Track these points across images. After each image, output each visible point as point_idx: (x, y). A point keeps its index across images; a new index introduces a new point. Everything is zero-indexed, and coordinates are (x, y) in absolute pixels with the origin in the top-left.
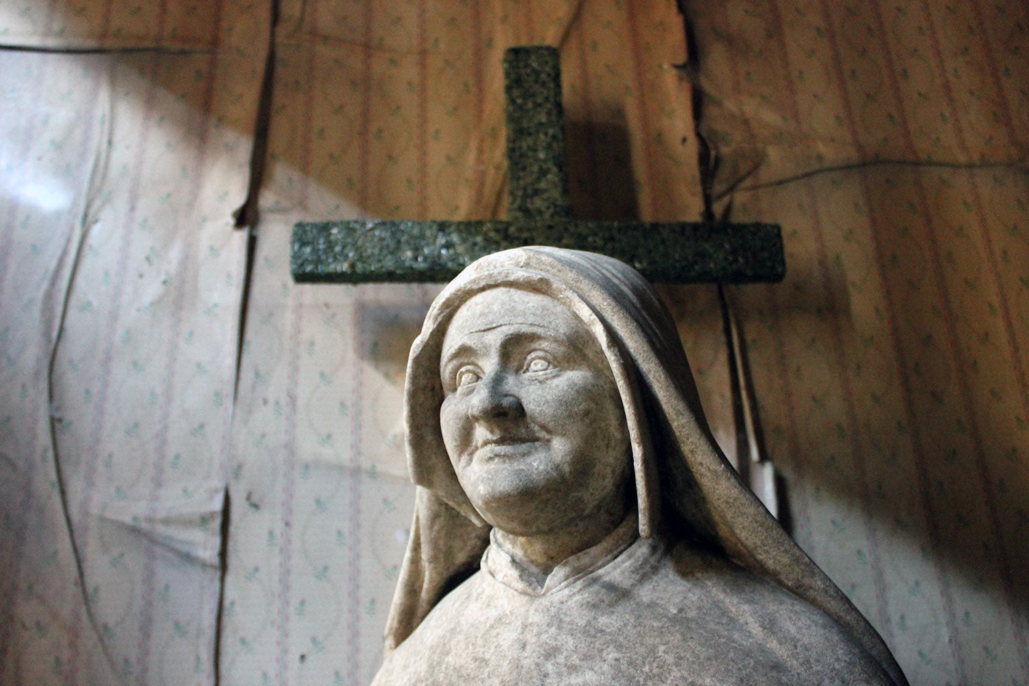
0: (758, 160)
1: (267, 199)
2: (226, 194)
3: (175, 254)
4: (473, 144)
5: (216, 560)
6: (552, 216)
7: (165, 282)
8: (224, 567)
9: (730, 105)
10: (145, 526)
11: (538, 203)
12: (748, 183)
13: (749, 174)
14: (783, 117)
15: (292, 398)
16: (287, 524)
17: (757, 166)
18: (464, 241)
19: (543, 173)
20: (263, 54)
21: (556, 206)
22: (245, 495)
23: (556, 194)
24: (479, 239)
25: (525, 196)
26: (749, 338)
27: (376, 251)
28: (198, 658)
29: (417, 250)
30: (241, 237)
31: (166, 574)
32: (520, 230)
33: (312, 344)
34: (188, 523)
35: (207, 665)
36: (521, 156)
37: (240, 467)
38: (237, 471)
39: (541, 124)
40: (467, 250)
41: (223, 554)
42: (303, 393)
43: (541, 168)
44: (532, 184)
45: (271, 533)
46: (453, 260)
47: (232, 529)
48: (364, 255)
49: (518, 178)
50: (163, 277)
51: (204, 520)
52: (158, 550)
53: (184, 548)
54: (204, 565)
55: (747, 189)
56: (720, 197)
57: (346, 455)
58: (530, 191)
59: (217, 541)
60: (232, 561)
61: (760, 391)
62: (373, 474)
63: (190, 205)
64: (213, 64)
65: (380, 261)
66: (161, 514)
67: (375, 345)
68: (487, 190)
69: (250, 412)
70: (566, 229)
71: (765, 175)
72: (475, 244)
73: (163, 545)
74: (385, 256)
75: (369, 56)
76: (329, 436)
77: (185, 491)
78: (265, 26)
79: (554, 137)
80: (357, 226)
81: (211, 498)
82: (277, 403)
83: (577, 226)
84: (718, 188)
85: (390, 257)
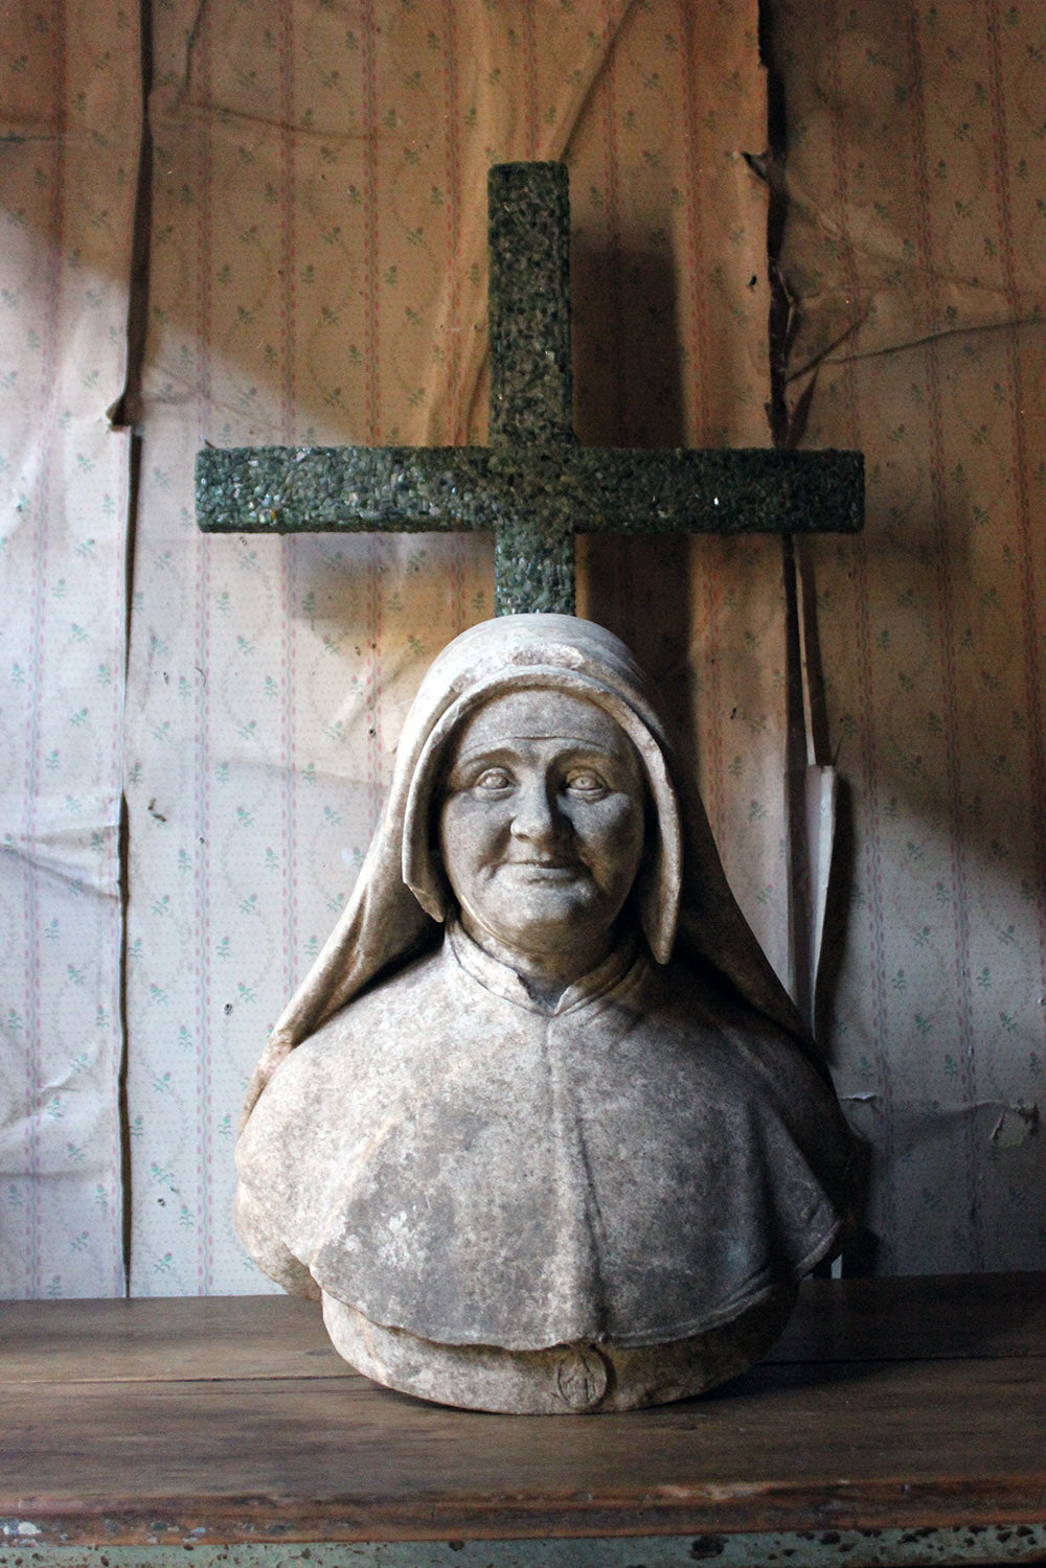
0: (858, 318)
1: (155, 382)
2: (96, 373)
3: (30, 467)
4: (446, 291)
5: (116, 890)
6: (548, 441)
7: (19, 508)
8: (125, 897)
9: (827, 220)
10: (22, 846)
11: (529, 420)
12: (842, 351)
13: (844, 338)
14: (906, 242)
15: (203, 673)
16: (202, 840)
17: (856, 327)
18: (428, 477)
19: (538, 374)
20: (134, 144)
21: (554, 425)
22: (148, 804)
23: (555, 405)
24: (448, 475)
25: (513, 410)
26: (821, 588)
27: (310, 494)
28: (100, 1009)
29: (364, 490)
30: (120, 441)
31: (53, 906)
32: (503, 462)
33: (226, 596)
34: (77, 842)
35: (113, 1019)
36: (509, 347)
37: (138, 766)
38: (135, 773)
39: (539, 295)
40: (431, 491)
41: (124, 881)
42: (215, 665)
43: (536, 366)
44: (523, 391)
45: (182, 853)
46: (414, 507)
47: (132, 848)
48: (295, 498)
49: (504, 382)
50: (17, 502)
51: (97, 838)
52: (41, 875)
53: (75, 875)
54: (101, 895)
55: (837, 362)
56: (797, 376)
57: (276, 750)
58: (519, 402)
59: (116, 863)
60: (135, 889)
61: (829, 667)
62: (311, 775)
63: (46, 390)
64: (60, 160)
65: (316, 508)
66: (41, 832)
67: (312, 596)
68: (464, 365)
69: (147, 692)
70: (567, 461)
71: (867, 339)
72: (443, 483)
73: (48, 870)
74: (323, 500)
75: (292, 144)
76: (253, 724)
77: (69, 798)
78: (134, 91)
79: (555, 315)
80: (284, 456)
81: (104, 810)
82: (183, 679)
83: (581, 456)
84: (796, 362)
85: (328, 501)
